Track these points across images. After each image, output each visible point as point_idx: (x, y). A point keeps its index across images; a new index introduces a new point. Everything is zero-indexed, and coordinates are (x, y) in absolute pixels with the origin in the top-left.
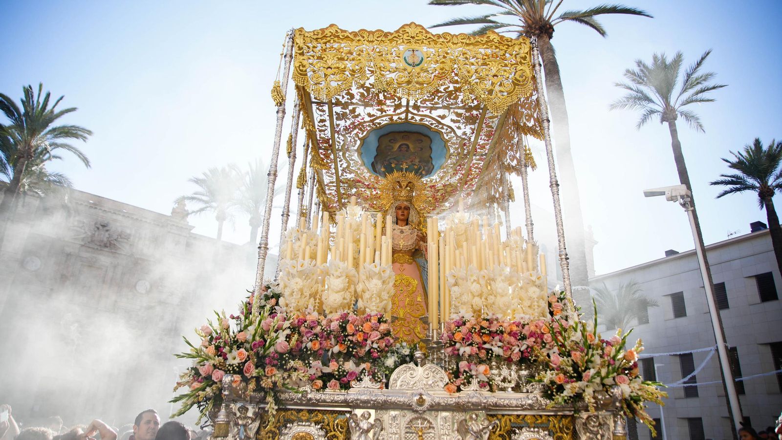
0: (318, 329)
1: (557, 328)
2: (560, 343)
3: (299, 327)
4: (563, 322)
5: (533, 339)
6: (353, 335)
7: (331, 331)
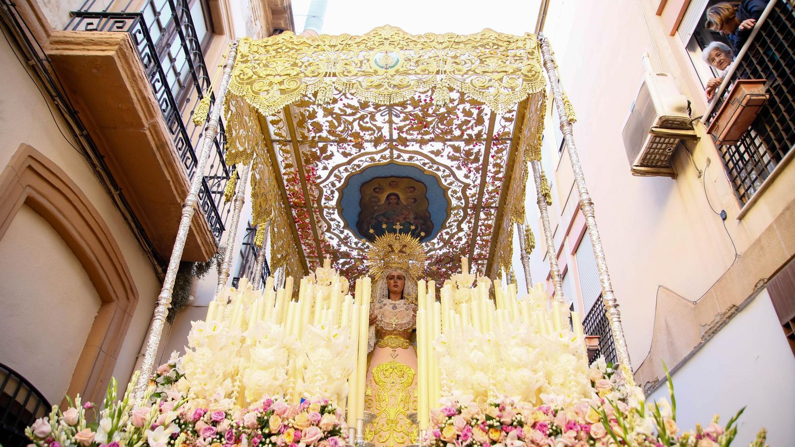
0: (224, 426)
1: (612, 414)
2: (619, 439)
3: (195, 422)
4: (621, 405)
5: (573, 433)
6: (279, 433)
7: (244, 427)
